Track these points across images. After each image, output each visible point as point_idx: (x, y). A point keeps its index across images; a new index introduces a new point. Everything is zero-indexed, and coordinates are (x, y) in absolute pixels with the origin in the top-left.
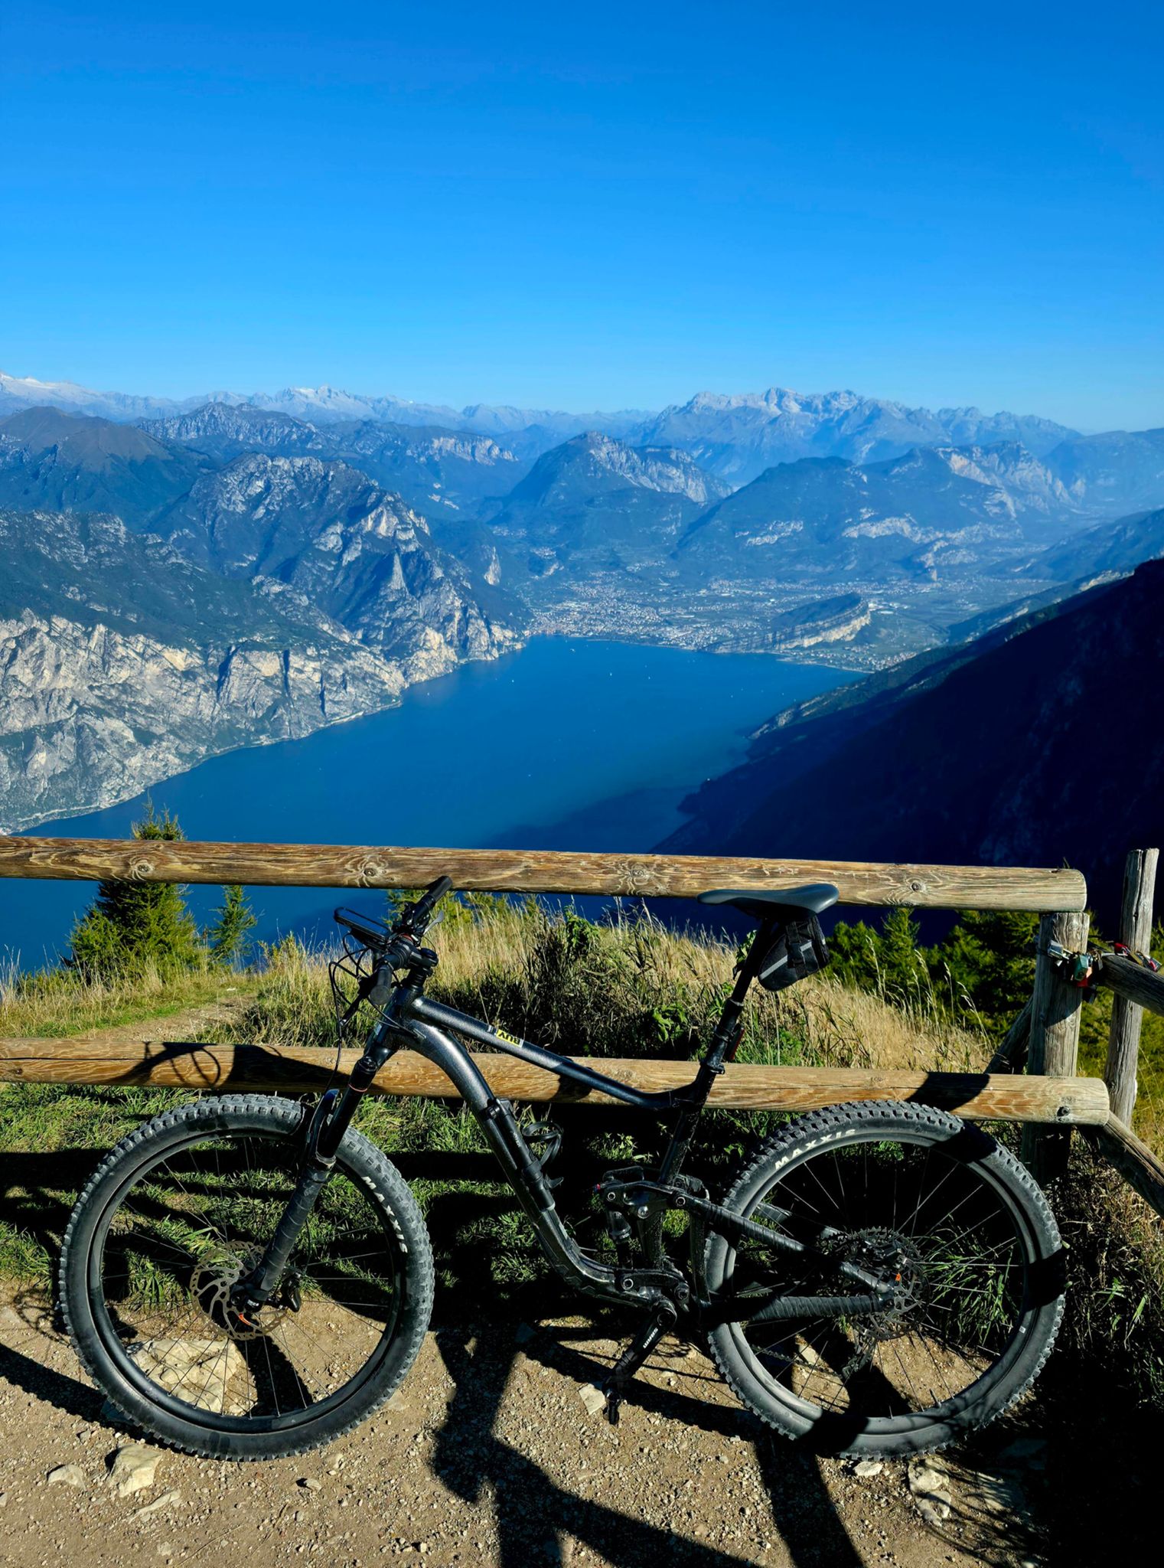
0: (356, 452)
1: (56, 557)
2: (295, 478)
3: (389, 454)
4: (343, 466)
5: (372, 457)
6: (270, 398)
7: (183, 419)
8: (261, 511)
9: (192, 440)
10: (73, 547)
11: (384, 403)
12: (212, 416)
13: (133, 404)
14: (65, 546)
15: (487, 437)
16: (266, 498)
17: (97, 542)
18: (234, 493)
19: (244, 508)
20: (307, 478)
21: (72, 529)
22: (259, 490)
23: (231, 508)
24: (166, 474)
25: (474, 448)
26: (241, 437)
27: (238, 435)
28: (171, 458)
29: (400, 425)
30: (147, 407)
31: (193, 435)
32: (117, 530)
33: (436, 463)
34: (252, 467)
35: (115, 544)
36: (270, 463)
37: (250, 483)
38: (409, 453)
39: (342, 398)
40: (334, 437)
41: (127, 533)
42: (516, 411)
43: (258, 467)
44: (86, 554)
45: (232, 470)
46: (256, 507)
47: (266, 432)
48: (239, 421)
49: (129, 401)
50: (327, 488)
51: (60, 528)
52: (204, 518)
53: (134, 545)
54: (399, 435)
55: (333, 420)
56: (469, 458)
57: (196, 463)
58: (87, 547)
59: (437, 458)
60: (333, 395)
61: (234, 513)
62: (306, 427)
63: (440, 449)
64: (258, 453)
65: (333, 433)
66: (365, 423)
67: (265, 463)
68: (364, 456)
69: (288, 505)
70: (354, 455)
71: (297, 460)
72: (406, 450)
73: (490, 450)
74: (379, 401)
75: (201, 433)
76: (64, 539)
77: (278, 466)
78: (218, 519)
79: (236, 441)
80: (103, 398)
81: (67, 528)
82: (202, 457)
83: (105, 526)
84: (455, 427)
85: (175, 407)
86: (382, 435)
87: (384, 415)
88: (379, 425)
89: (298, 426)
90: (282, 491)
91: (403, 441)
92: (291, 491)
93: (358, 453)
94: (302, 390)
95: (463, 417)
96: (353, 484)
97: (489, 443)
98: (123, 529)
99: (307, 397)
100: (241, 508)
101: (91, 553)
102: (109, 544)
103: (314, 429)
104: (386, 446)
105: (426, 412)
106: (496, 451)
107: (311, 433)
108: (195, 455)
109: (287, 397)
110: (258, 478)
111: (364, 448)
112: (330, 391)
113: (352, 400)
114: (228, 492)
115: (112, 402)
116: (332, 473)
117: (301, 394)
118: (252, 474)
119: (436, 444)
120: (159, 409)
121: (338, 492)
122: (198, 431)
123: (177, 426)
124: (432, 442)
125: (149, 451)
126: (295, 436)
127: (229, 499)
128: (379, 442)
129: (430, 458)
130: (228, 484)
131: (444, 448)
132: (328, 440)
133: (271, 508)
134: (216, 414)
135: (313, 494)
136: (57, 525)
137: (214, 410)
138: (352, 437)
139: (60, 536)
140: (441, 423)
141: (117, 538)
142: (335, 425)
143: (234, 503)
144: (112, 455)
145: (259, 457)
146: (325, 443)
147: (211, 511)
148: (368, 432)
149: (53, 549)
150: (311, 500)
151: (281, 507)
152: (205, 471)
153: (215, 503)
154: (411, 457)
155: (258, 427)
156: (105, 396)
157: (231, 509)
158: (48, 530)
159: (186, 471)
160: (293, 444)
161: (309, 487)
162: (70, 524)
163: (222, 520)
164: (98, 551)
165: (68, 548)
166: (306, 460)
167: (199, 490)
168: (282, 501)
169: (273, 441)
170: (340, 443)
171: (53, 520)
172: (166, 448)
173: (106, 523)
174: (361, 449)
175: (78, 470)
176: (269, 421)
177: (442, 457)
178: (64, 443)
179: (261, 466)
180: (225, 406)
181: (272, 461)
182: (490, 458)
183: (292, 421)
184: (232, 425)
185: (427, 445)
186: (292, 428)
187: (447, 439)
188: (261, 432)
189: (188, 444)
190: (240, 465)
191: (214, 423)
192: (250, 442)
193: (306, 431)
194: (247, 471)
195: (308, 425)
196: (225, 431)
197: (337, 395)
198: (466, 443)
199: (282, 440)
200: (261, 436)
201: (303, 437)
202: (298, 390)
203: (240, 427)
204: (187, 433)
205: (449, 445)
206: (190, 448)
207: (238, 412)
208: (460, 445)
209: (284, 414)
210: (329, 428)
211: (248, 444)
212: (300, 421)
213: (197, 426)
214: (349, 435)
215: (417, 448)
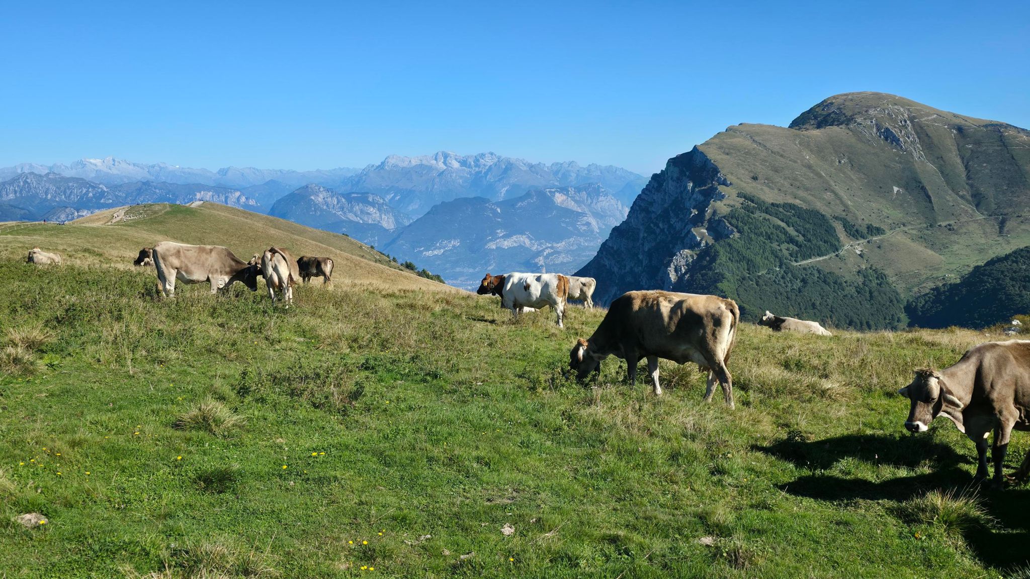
6: (66, 167)
7: (3, 185)
9: (10, 200)
11: (157, 168)
12: (25, 182)
15: (237, 190)
25: (226, 198)
26: (49, 197)
27: (46, 195)
29: (170, 184)
31: (12, 196)
34: (63, 217)
36: (76, 214)
39: (124, 165)
40: (120, 194)
42: (257, 170)
47: (68, 192)
48: (47, 185)
54: (170, 191)
55: (117, 182)
56: (223, 204)
60: (117, 164)
62: (99, 188)
64: (67, 208)
65: (120, 191)
66: (144, 183)
67: (73, 213)
73: (238, 199)
74: (153, 167)
75: (18, 195)
79: (46, 200)
82: (23, 212)
84: (212, 184)
86: (157, 191)
87: (156, 176)
88: (155, 184)
89: (93, 187)
91: (173, 195)
94: (92, 161)
95: (218, 176)
97: (237, 194)
99: (96, 165)
103: (105, 189)
104: (161, 199)
105: (189, 174)
106: (243, 199)
107: (103, 192)
108: (18, 211)
109: (80, 166)
111: (144, 201)
112: (114, 160)
113: (131, 167)
117: (91, 163)
119: (198, 196)
122: (15, 194)
124: (195, 195)
126: (91, 195)
128: (155, 197)
131: (204, 198)
132: (117, 196)
134: (29, 181)
137: (27, 178)
138: (134, 194)
140: (202, 181)
142: (121, 186)
145: (67, 210)
146: (114, 198)
148: (146, 189)
155: (62, 188)
160: (89, 200)
169: (75, 198)
170: (126, 198)
176: (71, 184)
179: (70, 216)
180: (36, 175)
181: (78, 212)
182: (239, 204)
183: (88, 183)
184: (42, 188)
185: (192, 198)
186: (89, 189)
187: (206, 192)
188: (65, 193)
189: (11, 203)
190: (54, 216)
191: (28, 187)
192: (57, 200)
193: (100, 190)
194: (59, 220)
195: (101, 186)
196: (36, 193)
197: (120, 163)
198: (221, 195)
199: (82, 198)
200: (65, 195)
201: (98, 195)
202: (88, 160)
203: (48, 189)
204: (7, 195)
205: (208, 196)
206: (12, 206)
207: (45, 179)
208: (216, 196)
209: (82, 179)
210: (116, 188)
211: (57, 201)
212: (93, 183)
213: (15, 190)
214: (132, 192)
215: (184, 199)
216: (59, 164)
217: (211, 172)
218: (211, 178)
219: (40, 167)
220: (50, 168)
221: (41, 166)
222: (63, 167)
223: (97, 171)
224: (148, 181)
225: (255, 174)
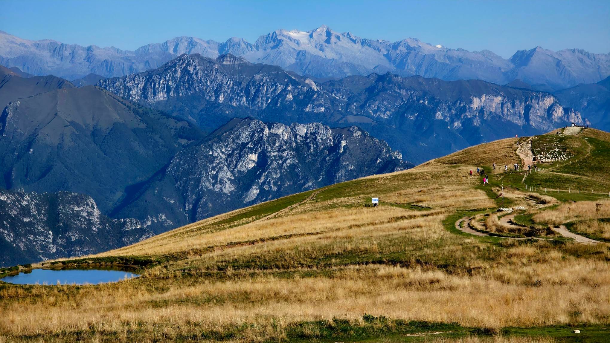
0: (368, 116)
1: (21, 245)
2: (297, 150)
3: (412, 118)
4: (358, 134)
5: (389, 121)
6: (249, 45)
7: (149, 76)
8: (254, 192)
9: (159, 102)
10: (39, 234)
11: (402, 49)
12: (185, 71)
13: (73, 55)
14: (31, 232)
15: (547, 93)
16: (260, 176)
17: (67, 228)
18: (221, 169)
19: (233, 188)
20: (312, 150)
21: (39, 212)
22: (252, 165)
23: (217, 188)
24: (136, 146)
25: (528, 109)
26: (222, 98)
27: (217, 96)
28: (143, 126)
29: (428, 80)
30: (89, 59)
31: (161, 96)
32: (90, 214)
33: (476, 129)
34: (245, 136)
35: (87, 231)
36: (267, 131)
37: (241, 157)
38: (439, 116)
39: (345, 43)
40: (338, 97)
41: (100, 218)
42: (588, 55)
43: (252, 136)
44: (54, 242)
45: (220, 140)
46: (247, 188)
47: (253, 90)
48: (220, 77)
49: (67, 53)
50: (336, 162)
51: (26, 211)
52: (183, 199)
53: (108, 232)
54: (425, 93)
55: (334, 74)
56: (520, 123)
57: (173, 132)
58: (56, 234)
59: (476, 123)
60: (333, 39)
61: (220, 194)
62: (304, 85)
63: (481, 111)
64: (252, 119)
65: (338, 91)
66: (381, 78)
67: (263, 130)
68: (379, 120)
69: (287, 184)
70: (366, 120)
71: (301, 127)
72: (435, 112)
73: (550, 111)
74: (396, 46)
75: (172, 93)
76: (30, 224)
77: (277, 135)
78: (201, 202)
79: (216, 104)
80: (33, 49)
81: (34, 211)
82: (180, 124)
83: (76, 209)
84: (501, 81)
85: (127, 59)
86: (403, 92)
87: (402, 64)
88: (399, 79)
89: (295, 84)
90: (280, 166)
91: (432, 100)
92: (292, 166)
93: (372, 118)
94: (293, 34)
95: (512, 66)
96: (370, 157)
97: (548, 101)
98: (97, 212)
99: (298, 43)
100: (229, 188)
101: (59, 241)
102: (81, 230)
103: (315, 87)
104: (409, 107)
105: (460, 60)
106: (559, 112)
107: (311, 92)
108: (172, 122)
109: (272, 44)
110: (251, 151)
111: (379, 110)
112: (329, 34)
113: (357, 46)
114: (214, 168)
115: (46, 54)
116: (343, 143)
117: (290, 39)
118: (244, 145)
119: (476, 103)
120: (106, 62)
121: (351, 167)
122: (168, 92)
123: (141, 85)
124: (471, 102)
125: (116, 117)
126: (290, 97)
127: (215, 177)
128: (399, 103)
129: (466, 123)
130: (214, 158)
131: (487, 109)
132: (333, 101)
133: (266, 188)
134: (191, 69)
135: (319, 171)
136: (22, 208)
137: (188, 64)
138: (363, 97)
139: (26, 220)
140: (483, 75)
141: (90, 223)
142: (341, 81)
143: (221, 182)
144: (72, 123)
145: (253, 124)
146: (329, 104)
147: (192, 193)
148: (384, 90)
149: (17, 235)
150: (317, 179)
151: (279, 187)
152: (183, 142)
153: (198, 181)
154: (443, 123)
155: (244, 84)
156: (37, 46)
157: (217, 190)
158: (13, 213)
159: (161, 142)
160: (287, 107)
161: (315, 161)
162: (37, 205)
163: (206, 203)
164: (69, 239)
165: (35, 235)
166: (312, 127)
167: (178, 165)
168: (280, 179)
169: (262, 103)
170: (348, 105)
171: (19, 201)
172: (137, 113)
173: (78, 205)
174: (375, 112)
175: (30, 143)
176: (258, 77)
177: (483, 121)
178: (16, 109)
179: (257, 135)
180: (202, 59)
181: (269, 129)
182: (551, 122)
183: (286, 76)
184: (211, 82)
185: (464, 106)
186: (287, 85)
187: (491, 97)
188: (247, 92)
189: (161, 108)
190: (230, 134)
191: (188, 81)
192: (234, 104)
193: (305, 89)
194: (238, 141)
195: (307, 81)
196: (201, 91)
197: (338, 38)
198: (517, 102)
199: (275, 101)
200: (247, 97)
201: (301, 97)
202: (285, 33)
203: (220, 85)
204: (155, 94)
205: (494, 105)
206: (162, 113)
207: (216, 66)
208: (509, 105)
209: (277, 68)
210: (333, 84)
211: (233, 107)
212: (296, 76)
213: (167, 85)
214: (360, 94)
215: (450, 109)
216: (236, 40)
217: (500, 58)
218: (500, 68)
219: (206, 45)
220: (222, 47)
221: (208, 42)
222: (243, 46)
223: (298, 54)
224: (388, 74)
225: (581, 61)
